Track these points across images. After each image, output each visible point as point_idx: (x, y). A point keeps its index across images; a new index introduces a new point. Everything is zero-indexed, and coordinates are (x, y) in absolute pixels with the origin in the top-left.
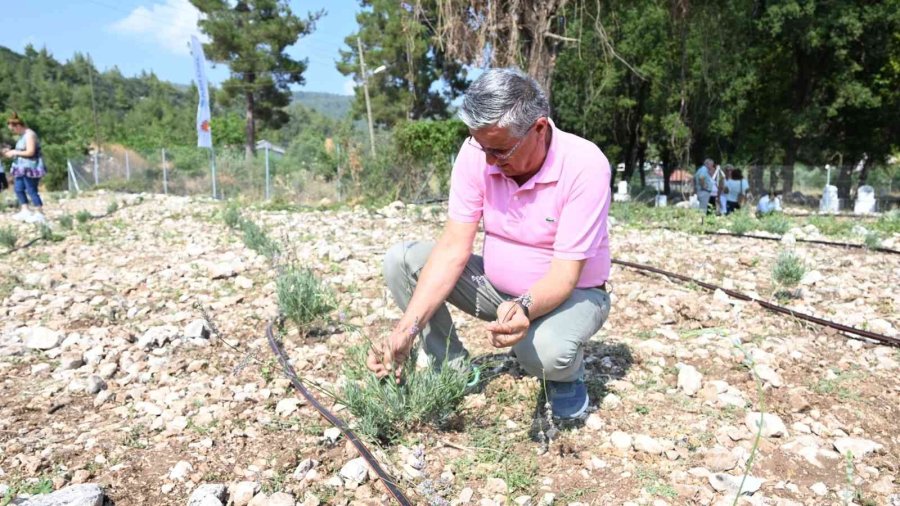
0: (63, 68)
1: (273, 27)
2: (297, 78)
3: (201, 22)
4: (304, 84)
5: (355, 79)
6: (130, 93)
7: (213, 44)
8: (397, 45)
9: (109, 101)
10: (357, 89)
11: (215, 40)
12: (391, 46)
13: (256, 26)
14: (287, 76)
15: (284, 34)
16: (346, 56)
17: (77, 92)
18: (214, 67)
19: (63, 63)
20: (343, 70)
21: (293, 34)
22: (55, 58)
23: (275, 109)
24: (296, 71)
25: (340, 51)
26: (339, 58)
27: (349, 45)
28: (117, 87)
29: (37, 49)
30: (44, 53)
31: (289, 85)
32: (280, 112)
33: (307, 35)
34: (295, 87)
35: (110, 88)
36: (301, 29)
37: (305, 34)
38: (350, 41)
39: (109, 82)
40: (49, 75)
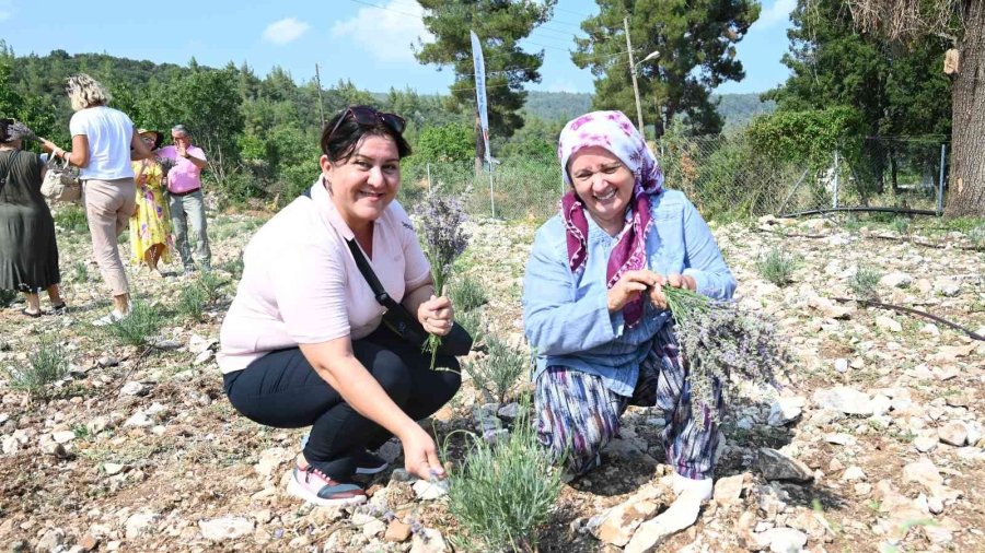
0: (263, 84)
1: (507, 18)
2: (532, 76)
3: (427, 20)
4: (539, 82)
5: (593, 72)
6: (329, 106)
7: (440, 44)
8: (650, 25)
9: (309, 117)
10: (597, 83)
11: (443, 39)
12: (641, 28)
13: (487, 19)
14: (519, 74)
15: (519, 24)
16: (583, 44)
17: (279, 109)
18: (440, 70)
19: (263, 78)
20: (579, 61)
21: (529, 23)
22: (255, 74)
23: (507, 112)
24: (530, 66)
25: (576, 39)
26: (575, 48)
27: (587, 31)
28: (316, 100)
29: (238, 66)
30: (245, 70)
31: (522, 83)
32: (513, 117)
33: (543, 24)
34: (529, 86)
35: (308, 102)
36: (536, 16)
37: (540, 22)
38: (586, 27)
39: (308, 95)
40: (249, 92)
